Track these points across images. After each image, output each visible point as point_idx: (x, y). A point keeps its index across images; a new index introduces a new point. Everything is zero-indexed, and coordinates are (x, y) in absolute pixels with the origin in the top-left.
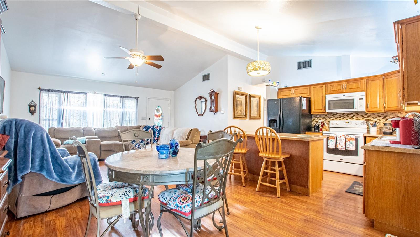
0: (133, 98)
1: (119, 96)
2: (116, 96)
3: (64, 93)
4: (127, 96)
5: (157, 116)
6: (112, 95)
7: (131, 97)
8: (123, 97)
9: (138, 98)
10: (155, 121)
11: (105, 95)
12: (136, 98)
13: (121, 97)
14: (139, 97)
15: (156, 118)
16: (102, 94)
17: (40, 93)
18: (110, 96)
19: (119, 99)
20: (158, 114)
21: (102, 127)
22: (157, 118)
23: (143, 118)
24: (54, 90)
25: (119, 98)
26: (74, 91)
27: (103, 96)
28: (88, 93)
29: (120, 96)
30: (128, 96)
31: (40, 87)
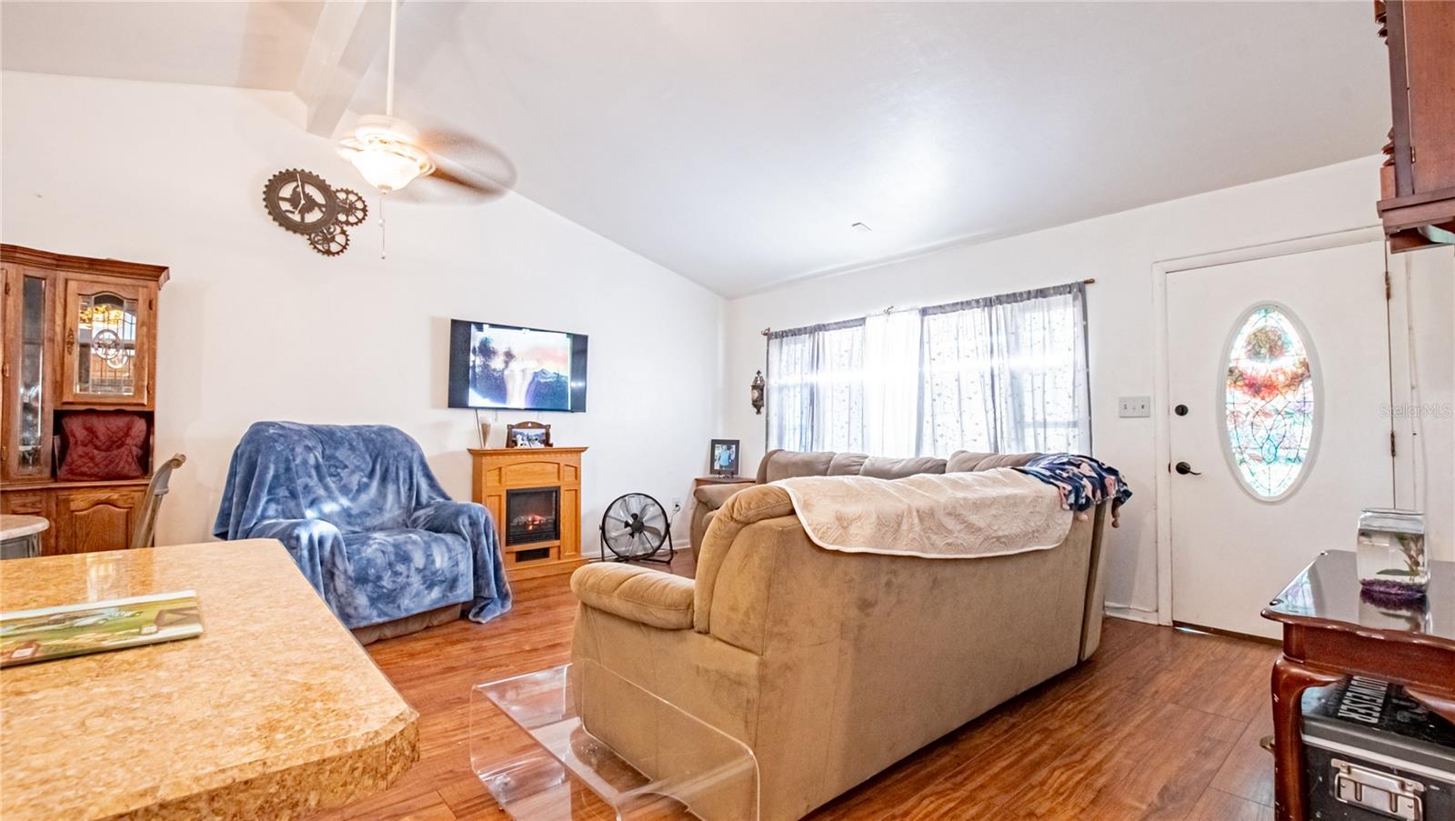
0: (1055, 294)
1: (977, 301)
2: (966, 305)
3: (811, 333)
4: (1017, 290)
5: (1257, 387)
6: (948, 305)
7: (1042, 293)
8: (1000, 300)
9: (1089, 288)
10: (1230, 426)
11: (924, 312)
12: (1070, 292)
13: (989, 303)
14: (1091, 282)
15: (1238, 398)
16: (911, 309)
17: (768, 346)
18: (942, 309)
19: (978, 315)
20: (1260, 369)
21: (912, 455)
22: (1258, 402)
23: (1134, 409)
24: (790, 331)
25: (980, 310)
26: (832, 321)
27: (916, 317)
28: (870, 316)
29: (985, 299)
30: (1022, 290)
31: (769, 330)
